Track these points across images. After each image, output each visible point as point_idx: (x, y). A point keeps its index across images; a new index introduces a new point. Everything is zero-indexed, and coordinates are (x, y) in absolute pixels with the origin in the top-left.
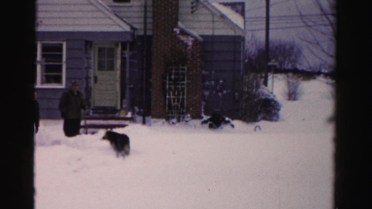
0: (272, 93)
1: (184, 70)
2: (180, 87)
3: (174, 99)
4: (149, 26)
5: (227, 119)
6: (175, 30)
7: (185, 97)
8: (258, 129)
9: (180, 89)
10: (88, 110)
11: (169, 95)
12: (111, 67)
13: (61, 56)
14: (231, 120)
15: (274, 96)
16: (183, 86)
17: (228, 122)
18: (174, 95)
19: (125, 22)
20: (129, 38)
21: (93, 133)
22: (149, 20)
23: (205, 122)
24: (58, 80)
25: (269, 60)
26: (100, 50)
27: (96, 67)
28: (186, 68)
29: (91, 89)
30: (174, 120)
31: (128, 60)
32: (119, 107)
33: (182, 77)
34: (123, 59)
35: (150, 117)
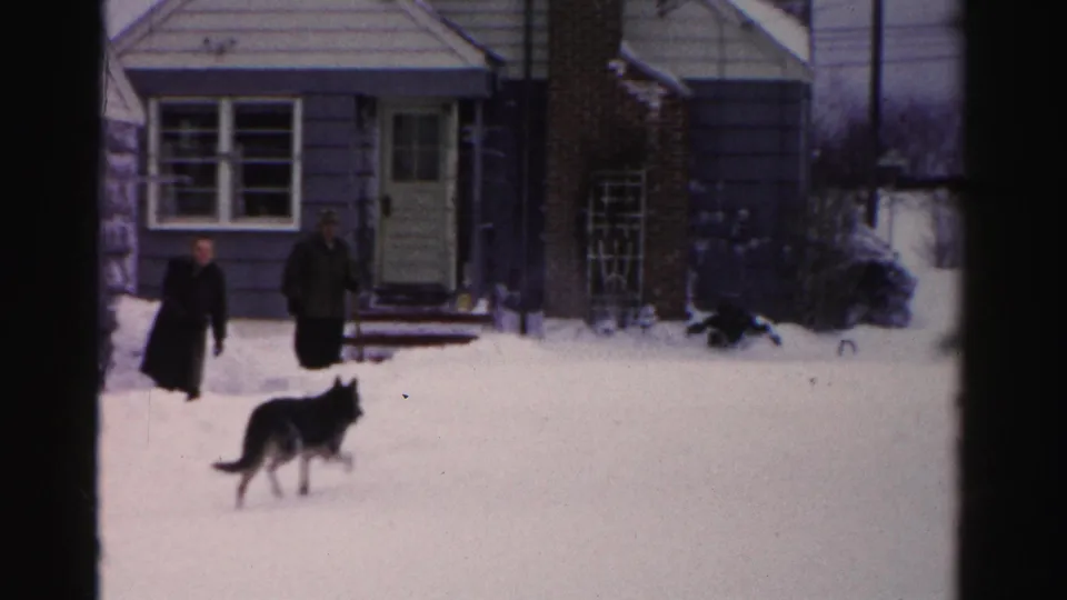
0: (888, 247)
1: (637, 178)
2: (625, 227)
3: (609, 264)
4: (539, 54)
5: (760, 320)
6: (613, 64)
7: (641, 257)
8: (847, 348)
9: (626, 234)
10: (363, 294)
11: (596, 251)
12: (431, 173)
13: (286, 141)
14: (770, 323)
15: (896, 255)
16: (635, 227)
17: (763, 329)
18: (609, 250)
19: (470, 41)
20: (481, 89)
21: (379, 359)
22: (541, 38)
23: (696, 329)
24: (280, 207)
25: (881, 150)
26: (399, 121)
27: (388, 171)
28: (643, 173)
29: (372, 231)
30: (610, 324)
31: (478, 150)
32: (453, 287)
33: (630, 199)
34: (465, 147)
35: (541, 313)
